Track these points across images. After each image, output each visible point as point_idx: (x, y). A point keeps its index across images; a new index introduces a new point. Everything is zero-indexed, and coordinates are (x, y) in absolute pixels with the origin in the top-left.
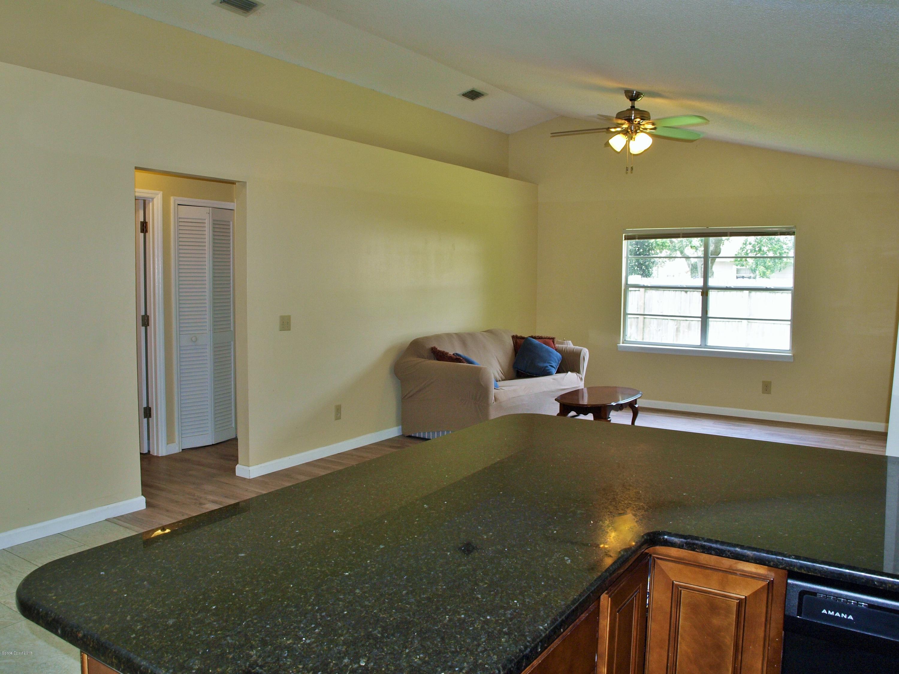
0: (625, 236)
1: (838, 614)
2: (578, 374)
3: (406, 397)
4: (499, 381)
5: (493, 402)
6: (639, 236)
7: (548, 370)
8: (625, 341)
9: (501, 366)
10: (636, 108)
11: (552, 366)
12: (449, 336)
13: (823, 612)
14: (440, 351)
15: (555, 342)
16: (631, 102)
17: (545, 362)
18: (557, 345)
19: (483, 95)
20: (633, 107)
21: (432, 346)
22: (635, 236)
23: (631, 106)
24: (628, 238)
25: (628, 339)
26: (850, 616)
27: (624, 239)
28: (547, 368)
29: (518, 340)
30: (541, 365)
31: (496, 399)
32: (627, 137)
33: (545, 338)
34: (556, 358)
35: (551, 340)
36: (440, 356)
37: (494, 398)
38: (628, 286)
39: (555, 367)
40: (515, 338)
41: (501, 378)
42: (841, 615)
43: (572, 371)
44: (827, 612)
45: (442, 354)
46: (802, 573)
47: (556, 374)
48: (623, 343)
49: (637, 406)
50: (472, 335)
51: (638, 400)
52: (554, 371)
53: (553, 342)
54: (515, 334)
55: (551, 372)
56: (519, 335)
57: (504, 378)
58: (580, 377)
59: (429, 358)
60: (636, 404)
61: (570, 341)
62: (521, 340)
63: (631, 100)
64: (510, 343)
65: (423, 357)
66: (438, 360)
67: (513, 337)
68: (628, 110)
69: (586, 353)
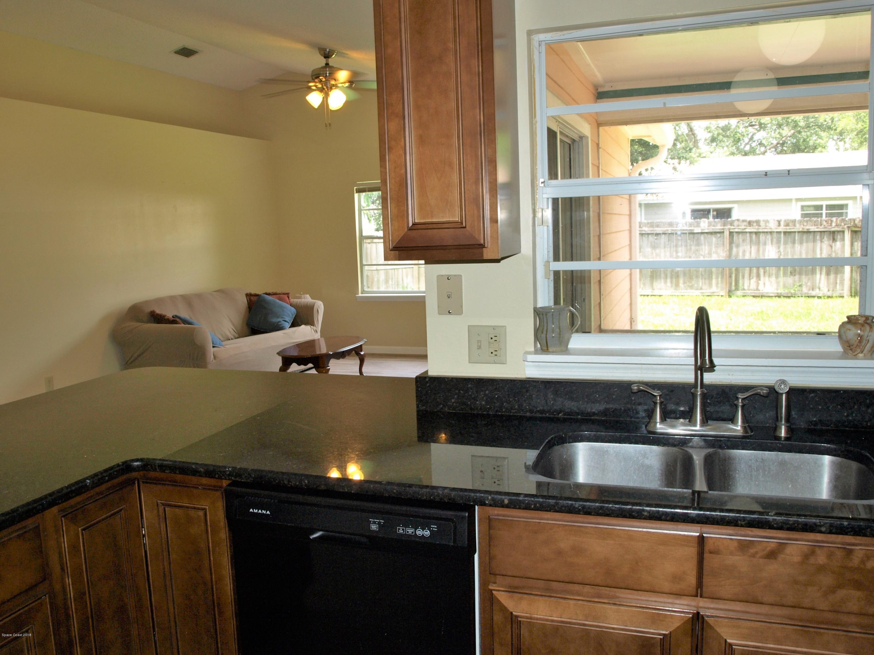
0: (356, 189)
1: (260, 511)
2: (312, 327)
3: (128, 363)
4: (232, 339)
5: (212, 360)
6: (369, 188)
7: (281, 325)
8: (363, 292)
9: (233, 325)
10: (330, 65)
11: (285, 321)
12: (173, 298)
13: (250, 511)
14: (158, 315)
15: (290, 298)
16: (325, 60)
17: (278, 317)
18: (292, 300)
19: (197, 52)
20: (327, 64)
21: (152, 310)
22: (365, 188)
23: (325, 63)
24: (359, 191)
25: (366, 289)
26: (268, 511)
27: (355, 192)
28: (280, 323)
29: (252, 298)
30: (275, 320)
31: (215, 357)
32: (322, 94)
33: (280, 294)
34: (290, 313)
35: (286, 295)
36: (158, 319)
37: (212, 356)
38: (362, 237)
39: (289, 321)
40: (249, 295)
41: (234, 336)
42: (262, 512)
43: (306, 324)
44: (253, 510)
45: (159, 317)
46: (237, 481)
47: (290, 327)
48: (362, 293)
49: (362, 353)
50: (199, 296)
51: (363, 347)
52: (287, 325)
53: (288, 297)
54: (248, 292)
55: (283, 327)
56: (253, 292)
57: (237, 336)
58: (315, 329)
59: (149, 322)
60: (361, 351)
61: (308, 295)
62: (255, 297)
63: (325, 57)
64: (243, 302)
65: (143, 322)
66: (158, 323)
67: (247, 295)
68: (323, 68)
69: (320, 306)
